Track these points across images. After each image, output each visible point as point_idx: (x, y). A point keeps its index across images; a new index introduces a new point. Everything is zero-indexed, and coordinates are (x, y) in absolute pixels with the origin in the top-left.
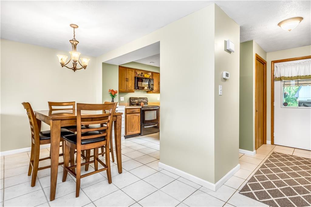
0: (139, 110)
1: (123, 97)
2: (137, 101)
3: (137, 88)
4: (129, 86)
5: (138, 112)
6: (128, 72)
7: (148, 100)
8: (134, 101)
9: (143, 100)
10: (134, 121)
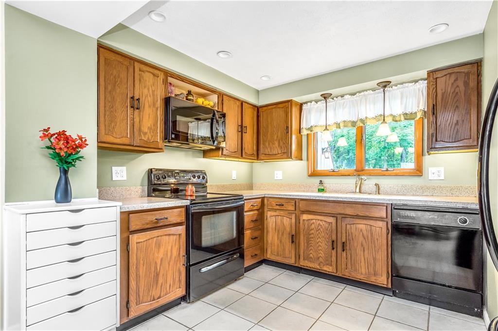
0: (179, 215)
1: (124, 168)
2: (172, 180)
3: (173, 136)
4: (145, 129)
5: (179, 221)
6: (141, 77)
7: (209, 177)
8: (166, 181)
9: (194, 177)
10: (161, 255)
